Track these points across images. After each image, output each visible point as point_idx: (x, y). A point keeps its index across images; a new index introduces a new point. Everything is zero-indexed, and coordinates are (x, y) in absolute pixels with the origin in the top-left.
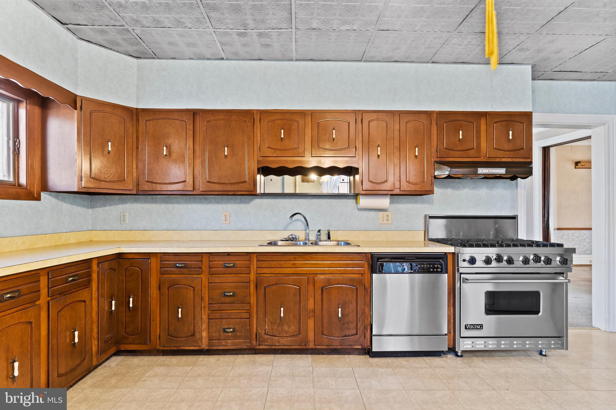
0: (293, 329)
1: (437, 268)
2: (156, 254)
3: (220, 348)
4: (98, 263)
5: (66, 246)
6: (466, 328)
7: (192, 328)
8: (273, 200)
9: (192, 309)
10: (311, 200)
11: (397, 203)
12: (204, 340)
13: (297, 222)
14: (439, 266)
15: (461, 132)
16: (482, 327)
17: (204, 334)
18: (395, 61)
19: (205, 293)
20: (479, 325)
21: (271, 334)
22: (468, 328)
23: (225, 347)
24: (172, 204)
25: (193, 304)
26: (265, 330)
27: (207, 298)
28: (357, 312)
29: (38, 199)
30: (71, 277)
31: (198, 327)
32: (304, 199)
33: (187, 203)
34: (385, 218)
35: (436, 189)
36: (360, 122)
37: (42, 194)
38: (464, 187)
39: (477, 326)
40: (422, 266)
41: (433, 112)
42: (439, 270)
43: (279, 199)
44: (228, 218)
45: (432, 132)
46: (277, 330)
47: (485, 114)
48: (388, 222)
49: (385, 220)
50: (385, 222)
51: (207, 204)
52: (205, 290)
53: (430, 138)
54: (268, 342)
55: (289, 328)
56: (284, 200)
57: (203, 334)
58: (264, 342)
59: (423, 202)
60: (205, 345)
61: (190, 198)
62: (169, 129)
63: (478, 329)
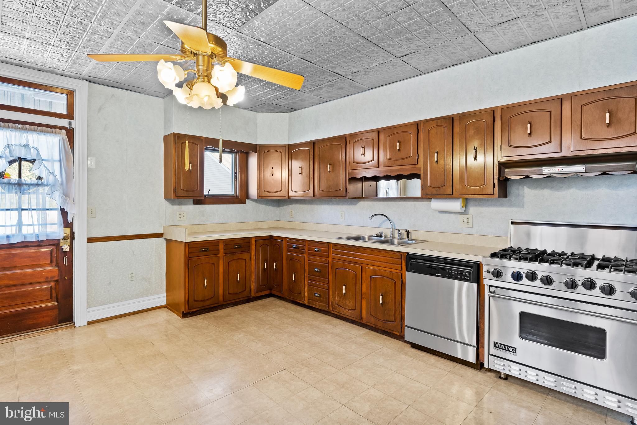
0: (352, 305)
1: (465, 276)
3: (313, 306)
4: (255, 241)
5: (261, 229)
6: (495, 346)
7: (300, 288)
9: (300, 276)
11: (479, 206)
12: (306, 299)
14: (467, 274)
15: (529, 126)
16: (515, 350)
17: (306, 294)
19: (306, 267)
20: (512, 347)
21: (339, 304)
22: (497, 346)
23: (315, 306)
25: (300, 273)
26: (336, 300)
27: (307, 271)
28: (395, 303)
29: (245, 203)
30: (236, 245)
31: (303, 289)
33: (321, 204)
34: (466, 220)
37: (247, 200)
39: (508, 347)
40: (450, 271)
41: (497, 108)
42: (467, 278)
44: (343, 216)
46: (342, 302)
48: (468, 225)
49: (465, 224)
51: (332, 205)
52: (306, 265)
54: (337, 310)
55: (349, 303)
56: (379, 202)
58: (335, 309)
62: (302, 156)
63: (509, 351)
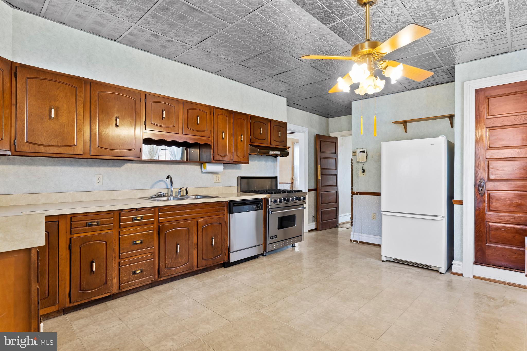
0: (185, 259)
1: (259, 207)
2: (65, 216)
3: (129, 289)
6: (271, 238)
7: (104, 278)
8: (142, 164)
9: (104, 261)
10: (171, 165)
12: (114, 286)
13: (161, 182)
15: (261, 129)
16: (277, 236)
17: (115, 280)
18: (232, 79)
19: (116, 245)
20: (275, 235)
21: (170, 267)
23: (133, 286)
24: (36, 167)
25: (105, 257)
26: (166, 264)
27: (117, 249)
28: (222, 240)
31: (109, 276)
32: (166, 164)
34: (217, 178)
35: (249, 162)
36: (212, 114)
38: (255, 160)
41: (248, 115)
42: (260, 208)
43: (147, 164)
44: (101, 180)
45: (248, 127)
46: (174, 263)
47: (270, 121)
50: (218, 181)
51: (79, 166)
52: (116, 242)
53: (247, 130)
54: (167, 274)
55: (182, 259)
57: (113, 280)
58: (165, 274)
59: (237, 168)
60: (115, 290)
61: (59, 161)
62: (57, 92)
63: (275, 238)
